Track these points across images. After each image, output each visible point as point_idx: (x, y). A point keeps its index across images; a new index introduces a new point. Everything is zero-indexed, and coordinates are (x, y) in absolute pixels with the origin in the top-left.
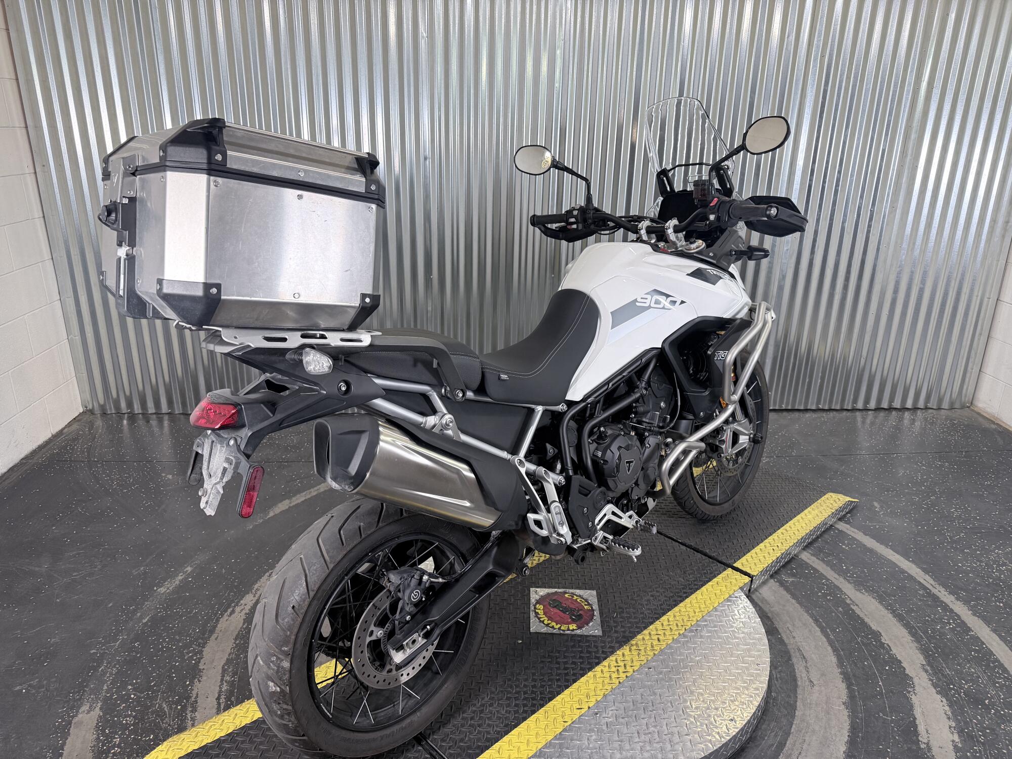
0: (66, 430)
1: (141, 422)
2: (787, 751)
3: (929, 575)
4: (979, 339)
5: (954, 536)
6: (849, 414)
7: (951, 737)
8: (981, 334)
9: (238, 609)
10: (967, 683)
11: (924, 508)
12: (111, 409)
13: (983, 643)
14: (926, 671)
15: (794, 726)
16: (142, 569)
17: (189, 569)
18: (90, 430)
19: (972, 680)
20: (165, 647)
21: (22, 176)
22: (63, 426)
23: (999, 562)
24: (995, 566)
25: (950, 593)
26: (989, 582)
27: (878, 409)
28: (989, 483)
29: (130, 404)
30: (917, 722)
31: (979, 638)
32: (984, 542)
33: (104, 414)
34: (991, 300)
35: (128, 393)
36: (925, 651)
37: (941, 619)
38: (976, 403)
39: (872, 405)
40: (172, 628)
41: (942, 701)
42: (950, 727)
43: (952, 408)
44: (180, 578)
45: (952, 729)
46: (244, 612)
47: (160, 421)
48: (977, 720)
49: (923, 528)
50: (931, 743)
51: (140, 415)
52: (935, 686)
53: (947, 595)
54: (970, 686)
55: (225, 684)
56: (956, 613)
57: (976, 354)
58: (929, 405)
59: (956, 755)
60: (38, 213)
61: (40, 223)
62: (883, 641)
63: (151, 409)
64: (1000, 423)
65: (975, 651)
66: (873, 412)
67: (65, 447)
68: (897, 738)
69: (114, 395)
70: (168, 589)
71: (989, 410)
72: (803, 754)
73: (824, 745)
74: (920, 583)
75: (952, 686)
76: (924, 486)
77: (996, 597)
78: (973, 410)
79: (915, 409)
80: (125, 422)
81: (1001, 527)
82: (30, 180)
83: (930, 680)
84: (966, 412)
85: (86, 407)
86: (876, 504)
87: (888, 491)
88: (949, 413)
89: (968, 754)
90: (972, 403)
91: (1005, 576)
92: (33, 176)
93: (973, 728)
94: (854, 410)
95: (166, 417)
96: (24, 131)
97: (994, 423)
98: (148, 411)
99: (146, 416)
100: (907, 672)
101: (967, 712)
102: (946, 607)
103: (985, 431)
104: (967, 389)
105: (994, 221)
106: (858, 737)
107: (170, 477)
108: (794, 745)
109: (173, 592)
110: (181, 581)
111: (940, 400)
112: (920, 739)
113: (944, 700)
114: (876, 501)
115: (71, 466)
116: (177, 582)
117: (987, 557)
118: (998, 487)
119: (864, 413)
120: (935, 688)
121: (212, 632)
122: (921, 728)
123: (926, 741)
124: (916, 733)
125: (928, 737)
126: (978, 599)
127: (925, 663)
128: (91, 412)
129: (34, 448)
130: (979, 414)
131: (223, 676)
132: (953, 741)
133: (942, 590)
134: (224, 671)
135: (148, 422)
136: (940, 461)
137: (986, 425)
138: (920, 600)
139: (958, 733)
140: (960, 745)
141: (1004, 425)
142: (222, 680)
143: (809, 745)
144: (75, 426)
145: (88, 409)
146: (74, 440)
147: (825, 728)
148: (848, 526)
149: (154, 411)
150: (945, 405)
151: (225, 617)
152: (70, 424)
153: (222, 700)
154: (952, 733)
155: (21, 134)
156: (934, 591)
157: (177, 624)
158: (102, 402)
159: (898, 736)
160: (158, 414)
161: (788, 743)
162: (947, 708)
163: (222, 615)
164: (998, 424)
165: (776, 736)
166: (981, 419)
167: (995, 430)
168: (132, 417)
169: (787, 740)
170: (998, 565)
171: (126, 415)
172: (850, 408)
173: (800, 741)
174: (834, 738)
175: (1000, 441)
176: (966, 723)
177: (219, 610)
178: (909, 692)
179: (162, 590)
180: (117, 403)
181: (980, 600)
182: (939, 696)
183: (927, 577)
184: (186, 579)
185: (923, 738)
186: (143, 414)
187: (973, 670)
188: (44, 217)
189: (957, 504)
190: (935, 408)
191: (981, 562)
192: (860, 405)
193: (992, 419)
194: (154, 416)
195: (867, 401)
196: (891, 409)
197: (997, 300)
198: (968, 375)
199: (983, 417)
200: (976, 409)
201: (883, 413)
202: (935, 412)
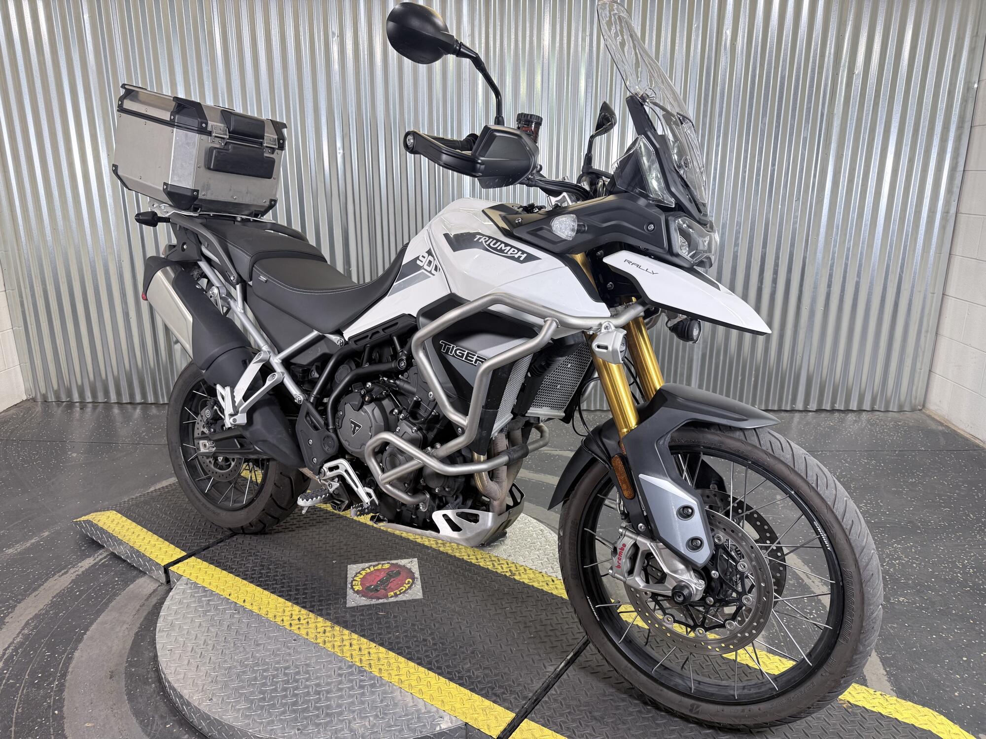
4: (926, 337)
6: (787, 414)
8: (927, 332)
9: (72, 570)
12: (51, 397)
17: (46, 534)
18: (23, 415)
27: (817, 411)
28: (914, 480)
29: (69, 393)
33: (45, 401)
34: (935, 295)
38: (927, 405)
39: (813, 406)
43: (901, 411)
44: (33, 541)
46: (77, 573)
47: (95, 408)
53: (821, 586)
55: (21, 636)
56: (822, 604)
57: (924, 352)
58: (876, 407)
63: (88, 398)
64: (949, 425)
66: (813, 413)
70: (16, 550)
71: (940, 412)
78: (924, 413)
79: (860, 411)
81: (910, 522)
84: (917, 415)
85: (29, 396)
88: (896, 415)
90: (924, 406)
91: (895, 569)
94: (793, 411)
95: (101, 406)
97: (942, 424)
98: (85, 399)
99: (83, 403)
103: (929, 433)
104: (917, 390)
107: (74, 455)
109: (19, 553)
110: (33, 544)
111: (888, 403)
116: (28, 545)
118: (922, 484)
119: (804, 413)
121: (35, 590)
128: (34, 400)
130: (929, 416)
131: (23, 629)
134: (27, 624)
135: (83, 409)
136: (867, 459)
137: (933, 426)
141: (953, 427)
142: (20, 633)
144: (12, 412)
145: (31, 397)
149: (91, 400)
150: (893, 407)
151: (56, 577)
153: (10, 651)
157: (7, 581)
158: (43, 391)
160: (95, 403)
163: (54, 575)
164: (946, 426)
166: (929, 422)
167: (940, 431)
168: (71, 404)
170: (891, 559)
171: (64, 403)
172: (788, 409)
175: (942, 441)
177: (53, 570)
179: (10, 551)
180: (57, 393)
183: (806, 569)
184: (38, 541)
186: (80, 402)
189: (869, 499)
190: (881, 410)
192: (800, 406)
193: (942, 421)
194: (90, 405)
195: (807, 401)
196: (833, 411)
197: (943, 294)
198: (917, 375)
199: (933, 419)
200: (927, 412)
201: (823, 415)
202: (881, 414)
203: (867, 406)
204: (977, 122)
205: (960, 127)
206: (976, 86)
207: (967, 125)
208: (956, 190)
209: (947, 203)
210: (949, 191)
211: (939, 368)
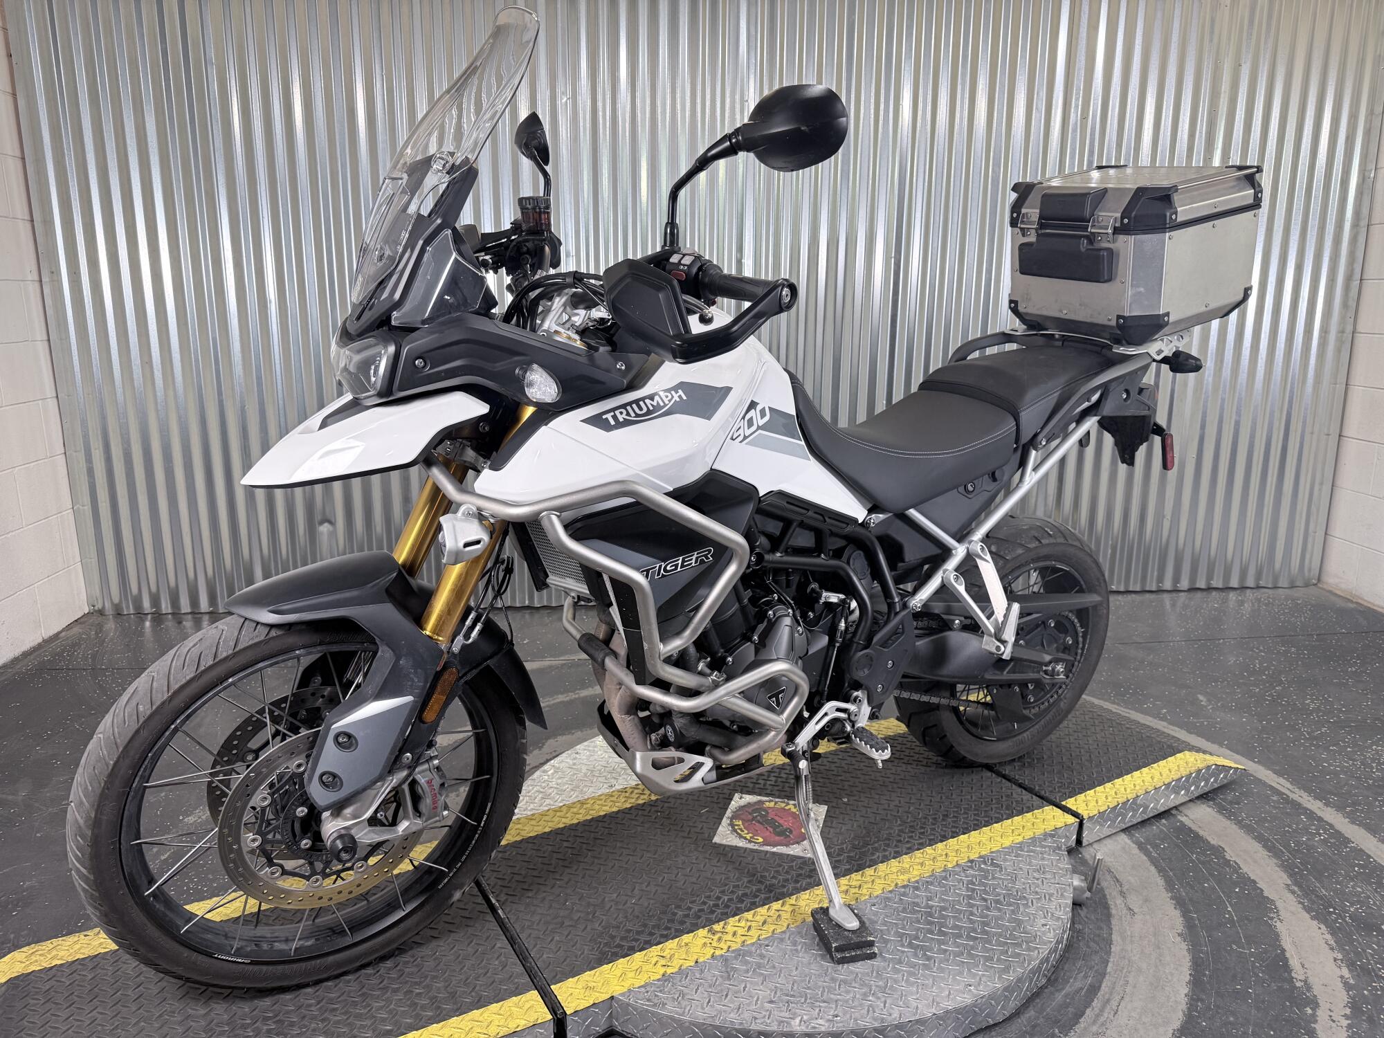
0: (63, 634)
1: (170, 623)
2: (1103, 996)
3: (1284, 778)
4: (1320, 490)
5: (1313, 732)
6: (1152, 596)
7: (1337, 970)
8: (1321, 484)
10: (1352, 904)
11: (1268, 700)
12: (128, 607)
13: (1369, 857)
14: (1293, 892)
15: (1110, 965)
16: (163, 794)
18: (97, 633)
19: (1359, 902)
20: (192, 889)
21: (22, 283)
22: (60, 629)
23: (1379, 760)
24: (1374, 765)
25: (1316, 798)
26: (1368, 783)
27: (1193, 590)
28: (1354, 669)
29: (155, 601)
30: (1288, 955)
31: (1363, 851)
32: (1355, 737)
33: (118, 614)
34: (1330, 437)
35: (154, 589)
36: (1288, 868)
37: (1306, 829)
38: (1325, 578)
39: (1184, 584)
40: (203, 866)
41: (1320, 928)
42: (1335, 960)
43: (1292, 586)
45: (1339, 962)
47: (198, 621)
48: (1373, 949)
49: (1269, 722)
50: (1311, 980)
51: (170, 616)
52: (1308, 910)
53: (1312, 801)
54: (1358, 909)
56: (1326, 822)
57: (1318, 510)
58: (1262, 583)
59: (1348, 994)
60: (40, 335)
61: (42, 348)
62: (1228, 857)
63: (185, 606)
64: (1360, 601)
65: (1360, 866)
66: (1186, 594)
67: (60, 654)
68: (1261, 975)
69: (135, 590)
70: (200, 818)
71: (1343, 586)
72: (1127, 999)
73: (1156, 988)
74: (1272, 788)
75: (1331, 910)
76: (1265, 675)
77: (1379, 801)
78: (1322, 588)
79: (1243, 588)
80: (148, 624)
81: (1376, 719)
82: (33, 288)
83: (1300, 903)
84: (1312, 590)
85: (94, 606)
86: (1201, 697)
87: (1216, 681)
88: (1289, 592)
89: (1365, 992)
90: (1319, 580)
92: (37, 285)
93: (1367, 959)
94: (1160, 591)
95: (206, 618)
96: (28, 225)
97: (1352, 602)
98: (179, 609)
99: (177, 616)
100: (1266, 894)
101: (1357, 940)
102: (1311, 815)
103: (1342, 612)
104: (1310, 562)
105: (1324, 331)
106: (1205, 975)
108: (1114, 988)
111: (1276, 579)
112: (1293, 975)
113: (1322, 926)
114: (1201, 694)
115: (68, 675)
117: (1362, 754)
118: (1366, 673)
119: (1174, 595)
120: (1308, 913)
122: (1294, 963)
123: (1303, 978)
124: (1287, 967)
125: (1305, 973)
126: (1354, 804)
127: (1290, 883)
128: (101, 612)
129: (17, 655)
130: (1330, 592)
132: (1342, 977)
133: (1305, 795)
135: (180, 623)
136: (1283, 646)
137: (1341, 603)
138: (1275, 808)
139: (1348, 967)
140: (1352, 981)
141: (1365, 604)
143: (1135, 987)
144: (76, 630)
145: (96, 608)
146: (74, 645)
147: (1156, 967)
148: (1165, 724)
149: (189, 611)
150: (1283, 582)
152: (69, 627)
154: (1340, 967)
155: (24, 229)
156: (1292, 796)
158: (116, 600)
159: (1263, 972)
160: (195, 613)
161: (1104, 985)
162: (1329, 937)
164: (1357, 603)
165: (1086, 977)
166: (1333, 598)
167: (1354, 609)
168: (158, 617)
169: (1101, 983)
171: (149, 616)
172: (1154, 588)
173: (1122, 982)
174: (1170, 978)
175: (1363, 621)
176: (1357, 954)
178: (1272, 919)
179: (191, 819)
180: (138, 601)
181: (1359, 805)
182: (1315, 922)
183: (1281, 780)
185: (1298, 974)
186: (173, 614)
187: (1359, 889)
188: (49, 340)
189: (1313, 694)
190: (1270, 586)
191: (1354, 760)
192: (1168, 585)
193: (1350, 598)
194: (190, 616)
195: (1176, 579)
196: (1209, 589)
197: (1340, 436)
198: (1310, 539)
199: (1336, 595)
200: (1325, 587)
201: (1199, 595)
202: (1270, 592)
203: (1250, 582)
204: (1375, 220)
205: (1355, 225)
206: (1372, 175)
207: (1364, 223)
208: (1352, 304)
209: (1343, 319)
210: (1345, 305)
211: (1338, 530)
